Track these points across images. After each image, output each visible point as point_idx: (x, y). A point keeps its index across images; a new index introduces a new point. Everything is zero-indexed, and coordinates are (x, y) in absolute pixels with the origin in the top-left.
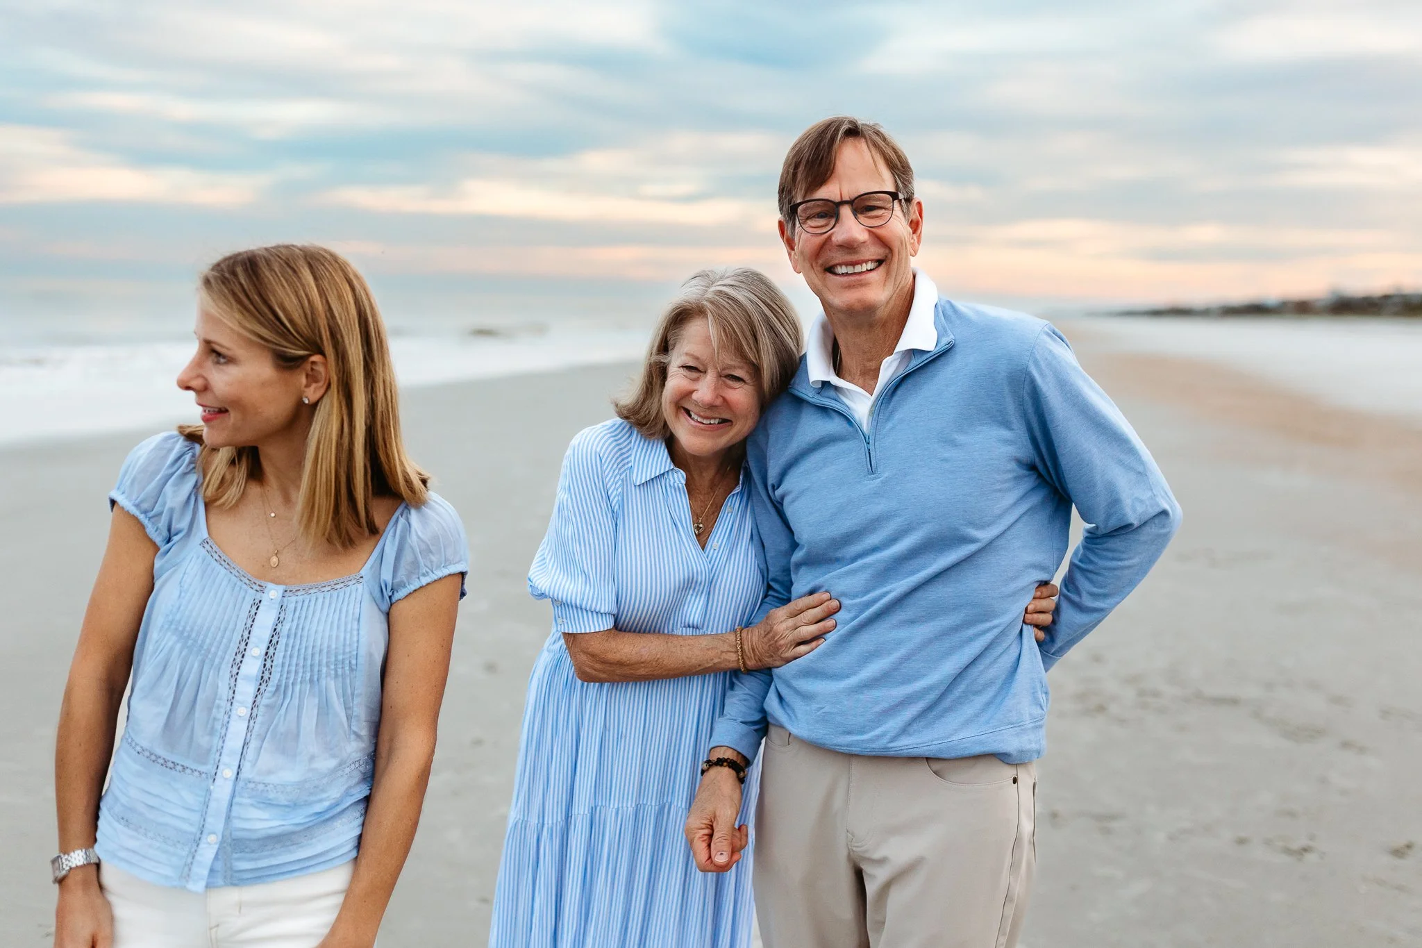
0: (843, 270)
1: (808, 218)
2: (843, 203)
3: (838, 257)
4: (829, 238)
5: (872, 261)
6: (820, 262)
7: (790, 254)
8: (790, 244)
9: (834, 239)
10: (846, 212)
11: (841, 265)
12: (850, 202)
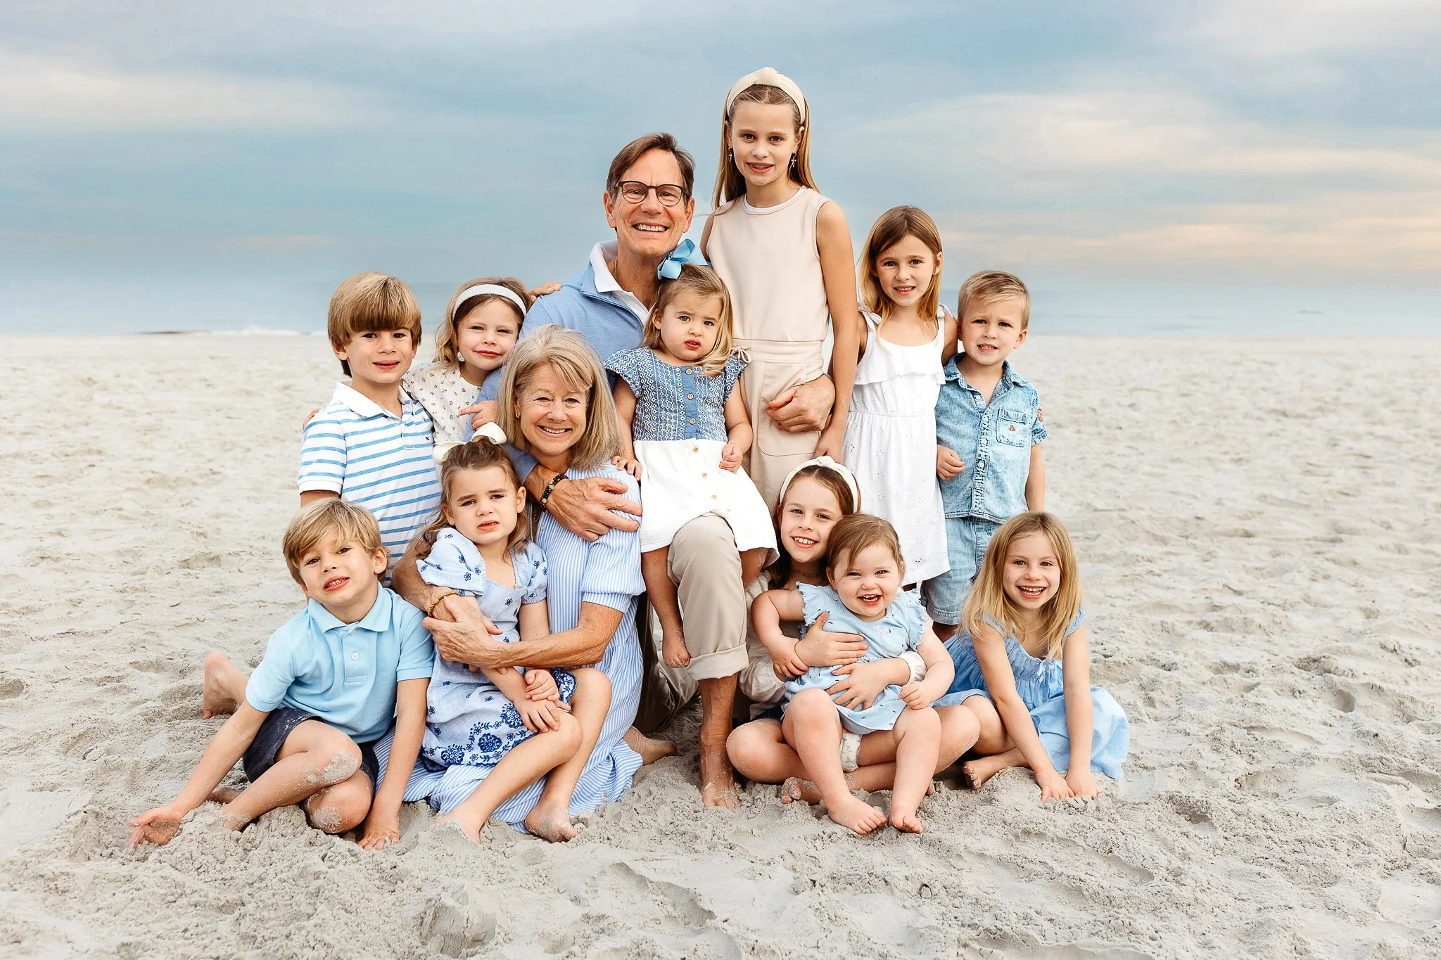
0: (644, 227)
1: (627, 192)
2: (651, 187)
3: (643, 219)
4: (640, 206)
5: (662, 226)
6: (631, 220)
7: (608, 216)
8: (610, 208)
9: (642, 207)
10: (652, 192)
11: (643, 224)
12: (656, 188)
